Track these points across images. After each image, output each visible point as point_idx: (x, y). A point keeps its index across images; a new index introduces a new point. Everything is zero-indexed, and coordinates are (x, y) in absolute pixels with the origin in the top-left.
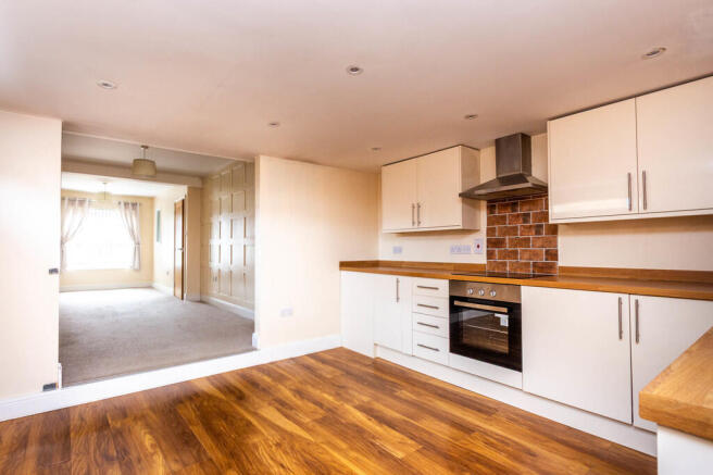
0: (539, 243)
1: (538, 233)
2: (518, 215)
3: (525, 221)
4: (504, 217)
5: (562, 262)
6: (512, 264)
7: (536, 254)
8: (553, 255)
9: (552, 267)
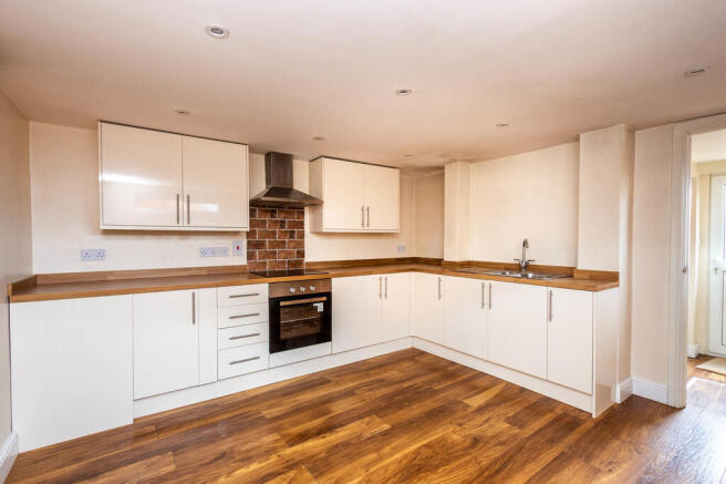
0: (293, 245)
1: (292, 237)
2: (276, 222)
3: (282, 227)
4: (264, 222)
5: (309, 258)
6: (271, 262)
7: (290, 254)
8: (301, 254)
9: (301, 263)
